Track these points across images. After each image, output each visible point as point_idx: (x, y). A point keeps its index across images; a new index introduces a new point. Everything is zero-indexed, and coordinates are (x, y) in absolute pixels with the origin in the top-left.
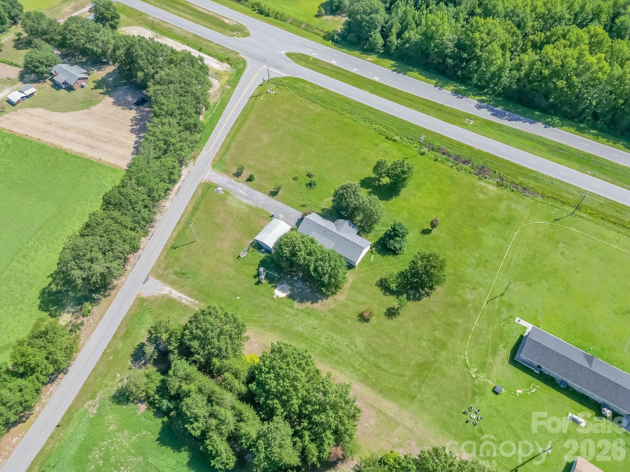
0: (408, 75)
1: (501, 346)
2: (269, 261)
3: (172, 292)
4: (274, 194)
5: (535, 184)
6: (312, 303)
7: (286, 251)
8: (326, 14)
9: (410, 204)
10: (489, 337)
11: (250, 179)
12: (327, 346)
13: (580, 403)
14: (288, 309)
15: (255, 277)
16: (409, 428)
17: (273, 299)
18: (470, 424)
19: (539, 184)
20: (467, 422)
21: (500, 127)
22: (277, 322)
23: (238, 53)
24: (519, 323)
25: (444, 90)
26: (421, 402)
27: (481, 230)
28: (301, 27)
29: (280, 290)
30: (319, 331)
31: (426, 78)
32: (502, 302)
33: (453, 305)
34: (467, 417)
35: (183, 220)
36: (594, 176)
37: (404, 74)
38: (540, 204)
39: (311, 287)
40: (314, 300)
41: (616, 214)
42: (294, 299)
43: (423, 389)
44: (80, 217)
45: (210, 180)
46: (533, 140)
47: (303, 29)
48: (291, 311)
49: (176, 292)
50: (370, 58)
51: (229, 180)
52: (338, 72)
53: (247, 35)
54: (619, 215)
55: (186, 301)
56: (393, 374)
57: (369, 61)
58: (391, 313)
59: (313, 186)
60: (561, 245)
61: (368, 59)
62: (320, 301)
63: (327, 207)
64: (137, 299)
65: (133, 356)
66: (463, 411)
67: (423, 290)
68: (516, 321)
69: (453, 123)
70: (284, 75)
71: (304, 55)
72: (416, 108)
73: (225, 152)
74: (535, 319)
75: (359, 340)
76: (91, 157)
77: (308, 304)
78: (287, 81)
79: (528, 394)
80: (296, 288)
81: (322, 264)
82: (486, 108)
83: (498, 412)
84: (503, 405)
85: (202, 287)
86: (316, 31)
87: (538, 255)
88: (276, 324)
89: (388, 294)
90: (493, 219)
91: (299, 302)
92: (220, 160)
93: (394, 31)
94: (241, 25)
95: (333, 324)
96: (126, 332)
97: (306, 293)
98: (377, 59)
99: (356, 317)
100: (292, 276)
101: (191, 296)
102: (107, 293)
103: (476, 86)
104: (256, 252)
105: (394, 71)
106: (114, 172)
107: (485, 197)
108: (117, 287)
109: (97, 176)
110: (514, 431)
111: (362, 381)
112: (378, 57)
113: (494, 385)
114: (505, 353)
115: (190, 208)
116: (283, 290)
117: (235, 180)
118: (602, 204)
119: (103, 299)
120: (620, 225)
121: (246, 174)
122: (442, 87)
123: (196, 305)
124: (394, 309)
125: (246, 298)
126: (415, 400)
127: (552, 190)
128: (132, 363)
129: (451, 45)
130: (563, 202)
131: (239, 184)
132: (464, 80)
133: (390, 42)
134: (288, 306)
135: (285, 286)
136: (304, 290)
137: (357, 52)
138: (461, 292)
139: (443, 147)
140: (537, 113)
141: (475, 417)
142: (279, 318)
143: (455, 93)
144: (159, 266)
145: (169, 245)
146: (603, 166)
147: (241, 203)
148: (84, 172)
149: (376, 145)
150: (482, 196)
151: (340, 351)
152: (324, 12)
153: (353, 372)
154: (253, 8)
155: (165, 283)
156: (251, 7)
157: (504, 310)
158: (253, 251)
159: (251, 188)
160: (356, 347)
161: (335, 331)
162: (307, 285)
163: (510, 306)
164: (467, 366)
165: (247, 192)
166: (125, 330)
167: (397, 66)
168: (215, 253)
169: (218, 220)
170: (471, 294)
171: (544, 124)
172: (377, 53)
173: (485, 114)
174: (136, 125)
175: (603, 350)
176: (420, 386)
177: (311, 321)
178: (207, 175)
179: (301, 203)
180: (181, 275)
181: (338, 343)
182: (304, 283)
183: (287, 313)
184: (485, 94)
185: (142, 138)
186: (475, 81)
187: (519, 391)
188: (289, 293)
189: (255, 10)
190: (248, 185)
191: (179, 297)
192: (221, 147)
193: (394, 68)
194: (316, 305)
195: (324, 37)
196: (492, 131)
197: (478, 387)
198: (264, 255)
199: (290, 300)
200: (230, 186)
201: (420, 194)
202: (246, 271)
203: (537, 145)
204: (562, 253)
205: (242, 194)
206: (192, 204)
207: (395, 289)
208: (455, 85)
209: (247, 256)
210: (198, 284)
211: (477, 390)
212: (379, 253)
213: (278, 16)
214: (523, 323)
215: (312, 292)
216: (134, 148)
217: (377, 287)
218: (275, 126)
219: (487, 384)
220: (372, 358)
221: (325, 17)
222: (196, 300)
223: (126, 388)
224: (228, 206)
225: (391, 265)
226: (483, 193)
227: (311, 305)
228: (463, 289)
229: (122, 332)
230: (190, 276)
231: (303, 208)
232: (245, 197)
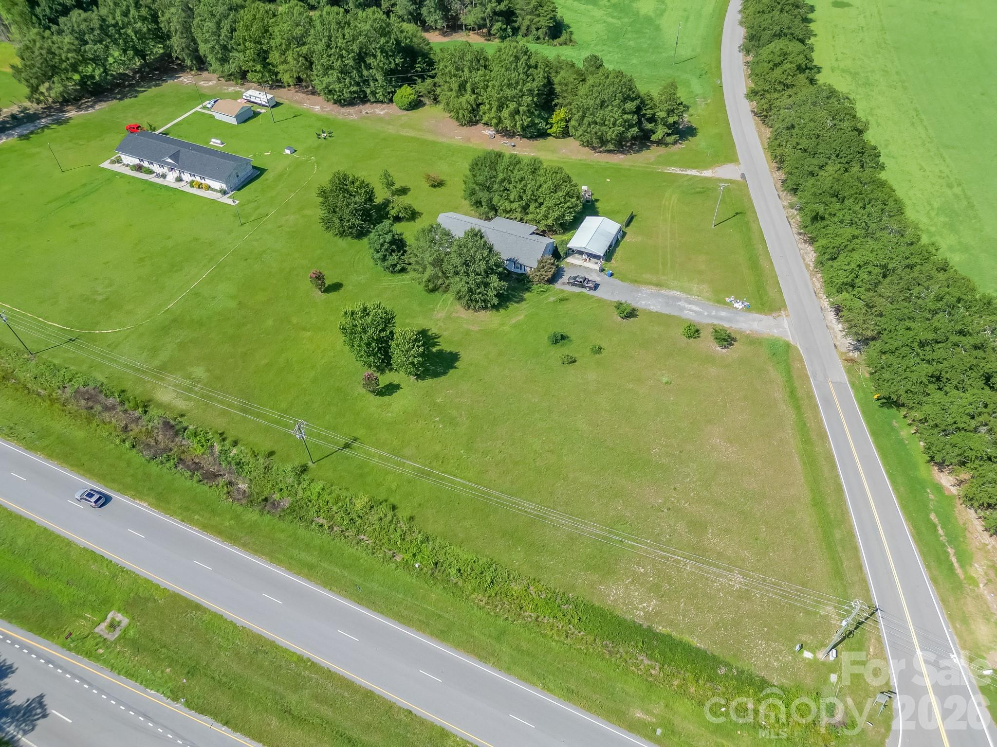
3: (698, 173)
4: (628, 312)
11: (693, 332)
15: (598, 200)
20: (331, 133)
45: (770, 317)
49: (694, 175)
55: (673, 170)
58: (402, 191)
64: (736, 161)
65: (696, 129)
66: (333, 138)
68: (238, 202)
73: (792, 387)
79: (259, 154)
99: (450, 183)
113: (293, 153)
114: (269, 176)
123: (658, 169)
124: (399, 195)
125: (597, 182)
131: (710, 321)
150: (200, 370)
155: (715, 179)
157: (248, 211)
159: (680, 317)
165: (682, 309)
187: (267, 154)
190: (689, 321)
191: (686, 171)
197: (311, 152)
202: (613, 205)
205: (690, 304)
211: (314, 150)
219: (301, 154)
222: (662, 173)
224: (703, 281)
226: (191, 381)
230: (689, 192)
231: (560, 296)
232: (680, 299)
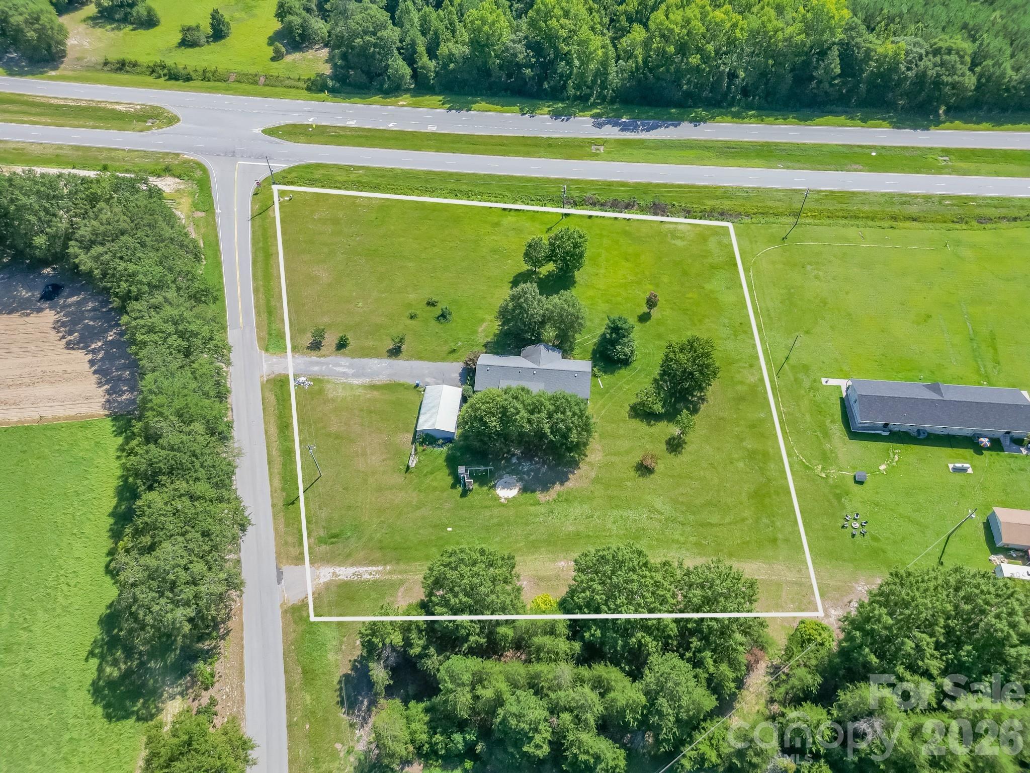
0: (475, 110)
1: (828, 422)
2: (459, 454)
3: (338, 573)
4: (395, 352)
5: (730, 203)
6: (562, 483)
7: (494, 423)
8: (288, 53)
9: (599, 289)
10: (808, 418)
11: (342, 345)
12: (622, 532)
13: (952, 447)
14: (532, 509)
15: (453, 486)
16: (795, 583)
17: (503, 505)
18: (858, 537)
19: (734, 202)
20: (853, 536)
21: (641, 144)
22: (531, 535)
23: (178, 155)
24: (829, 384)
25: (537, 116)
26: (787, 540)
27: (708, 287)
28: (260, 83)
29: (503, 488)
30: (599, 517)
31: (502, 106)
32: (793, 367)
33: (741, 399)
34: (849, 530)
35: (274, 453)
36: (788, 168)
37: (468, 110)
38: (753, 226)
39: (544, 463)
40: (563, 479)
41: (839, 206)
42: (533, 491)
43: (778, 524)
44: (75, 531)
45: (277, 372)
46: (691, 148)
47: (265, 85)
48: (541, 509)
49: (343, 568)
50: (402, 100)
51: (308, 359)
52: (366, 136)
53: (172, 120)
54: (844, 206)
55: (371, 574)
56: (730, 524)
57: (403, 106)
58: (675, 445)
59: (448, 317)
60: (809, 267)
61: (401, 103)
62: (570, 476)
63: (489, 340)
64: (285, 612)
65: (341, 703)
66: (840, 525)
67: (693, 396)
68: (824, 383)
69: (581, 158)
70: (284, 166)
71: (295, 126)
72: (517, 153)
73: (269, 319)
74: (842, 370)
75: (659, 504)
76: (20, 421)
77: (558, 487)
78: (294, 174)
79: (893, 466)
80: (524, 473)
81: (562, 416)
82: (607, 123)
83: (877, 504)
84: (877, 493)
85: (380, 541)
86: (287, 82)
87: (792, 290)
88: (532, 538)
89: (652, 422)
90: (713, 267)
91: (542, 491)
92: (270, 335)
93: (421, 49)
94: (151, 107)
95: (611, 498)
96: (305, 672)
97: (544, 474)
98: (414, 99)
99: (633, 473)
100: (508, 460)
101: (373, 563)
102: (222, 630)
103: (576, 98)
104: (429, 449)
105: (450, 109)
106: (86, 428)
107: (685, 243)
108: (233, 612)
109: (57, 447)
110: (908, 518)
111: (699, 554)
112: (412, 97)
113: (853, 474)
114: (837, 429)
115: (274, 430)
116: (508, 486)
117: (317, 357)
118: (818, 200)
119: (221, 643)
120: (851, 217)
121: (330, 340)
122: (532, 113)
123: (390, 573)
124: (674, 439)
125: (462, 523)
126: (779, 542)
127: (755, 204)
128: (348, 714)
129: (520, 47)
130: (775, 215)
131: (327, 359)
132: (556, 94)
133: (423, 68)
134: (531, 505)
135: (507, 478)
136: (537, 471)
137: (376, 98)
138: (738, 377)
139: (588, 195)
140: (673, 110)
141: (858, 525)
142: (530, 528)
143: (555, 115)
144: (286, 543)
145: (280, 504)
146: (790, 153)
147: (351, 387)
148: (24, 452)
149: (497, 224)
150: (679, 243)
151: (644, 530)
152: (283, 50)
153: (680, 548)
154: (155, 75)
155: (316, 565)
156: (148, 73)
157: (801, 376)
158: (424, 450)
159: (352, 357)
160: (662, 514)
161: (618, 507)
162: (537, 463)
163: (806, 368)
164: (807, 468)
165: (350, 366)
166: (300, 670)
167: (449, 102)
168: (365, 480)
169: (333, 429)
170: (753, 374)
171: (691, 121)
172: (407, 90)
173: (611, 132)
174: (70, 333)
175: (933, 372)
176: (773, 522)
177: (577, 510)
178: (265, 366)
179: (446, 348)
180: (333, 540)
181: (635, 520)
182: (531, 461)
183: (536, 516)
184: (594, 105)
185: (99, 351)
186: (571, 92)
187: (882, 467)
188: (519, 485)
189: (160, 77)
190: (345, 355)
191: (354, 574)
192: (258, 313)
193: (447, 106)
194: (569, 484)
195: (309, 89)
196: (635, 152)
197: (836, 487)
198: (445, 449)
199: (528, 495)
200: (316, 369)
201: (602, 271)
202: (435, 484)
203: (700, 152)
204: (817, 277)
205: (344, 373)
206: (272, 421)
207: (662, 411)
208: (547, 104)
209: (419, 462)
210: (371, 539)
211: (838, 492)
212: (605, 372)
213: (209, 75)
214: (833, 382)
215: (551, 468)
216: (95, 372)
217: (634, 420)
218: (326, 250)
219: (843, 477)
220: (691, 518)
221: (289, 58)
222: (385, 564)
223: (366, 758)
224: (333, 400)
225: (631, 381)
226: (678, 238)
227: (562, 488)
228: (739, 372)
229: (298, 677)
230: (349, 534)
231: (455, 355)
232: (353, 375)
